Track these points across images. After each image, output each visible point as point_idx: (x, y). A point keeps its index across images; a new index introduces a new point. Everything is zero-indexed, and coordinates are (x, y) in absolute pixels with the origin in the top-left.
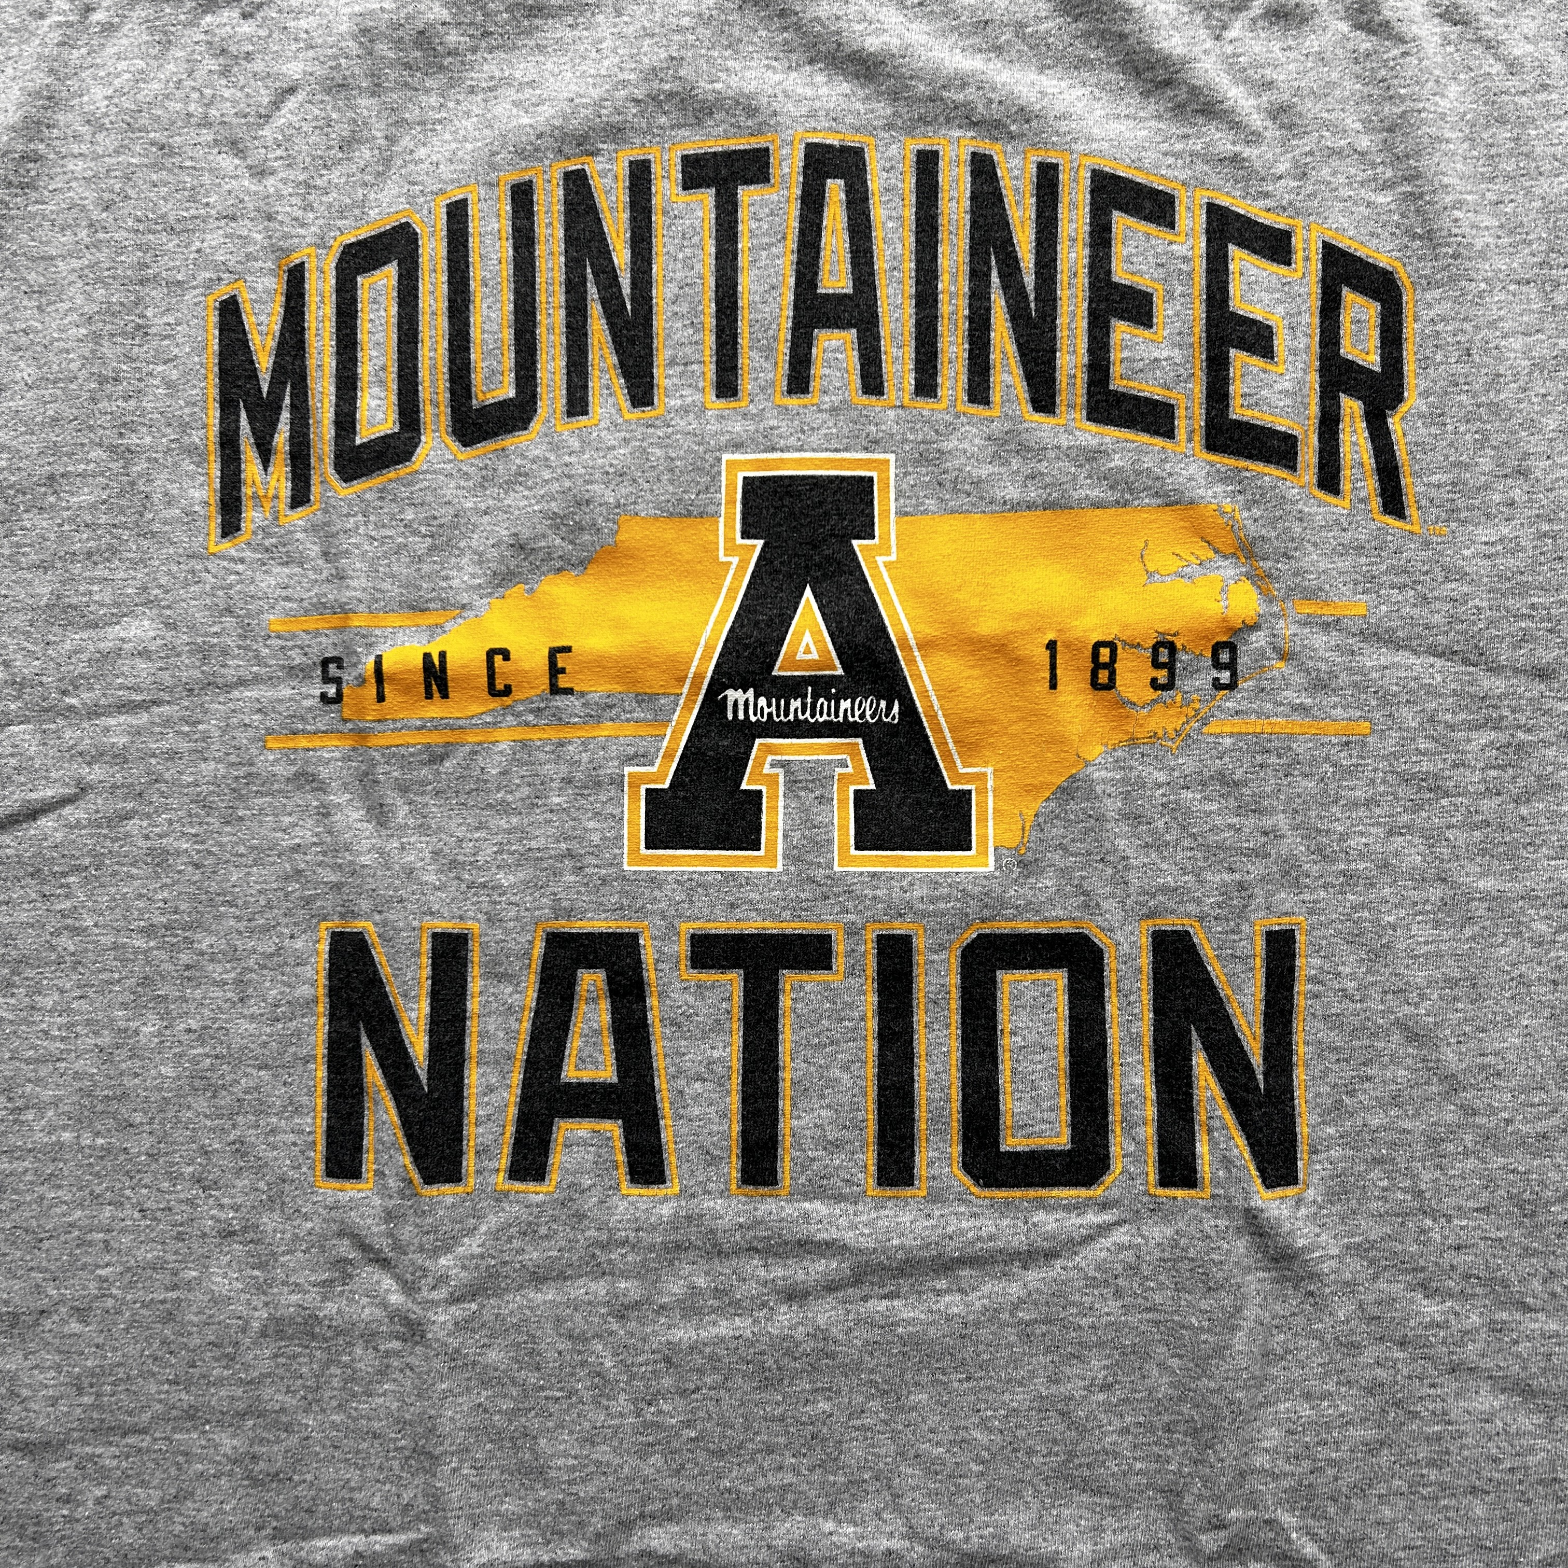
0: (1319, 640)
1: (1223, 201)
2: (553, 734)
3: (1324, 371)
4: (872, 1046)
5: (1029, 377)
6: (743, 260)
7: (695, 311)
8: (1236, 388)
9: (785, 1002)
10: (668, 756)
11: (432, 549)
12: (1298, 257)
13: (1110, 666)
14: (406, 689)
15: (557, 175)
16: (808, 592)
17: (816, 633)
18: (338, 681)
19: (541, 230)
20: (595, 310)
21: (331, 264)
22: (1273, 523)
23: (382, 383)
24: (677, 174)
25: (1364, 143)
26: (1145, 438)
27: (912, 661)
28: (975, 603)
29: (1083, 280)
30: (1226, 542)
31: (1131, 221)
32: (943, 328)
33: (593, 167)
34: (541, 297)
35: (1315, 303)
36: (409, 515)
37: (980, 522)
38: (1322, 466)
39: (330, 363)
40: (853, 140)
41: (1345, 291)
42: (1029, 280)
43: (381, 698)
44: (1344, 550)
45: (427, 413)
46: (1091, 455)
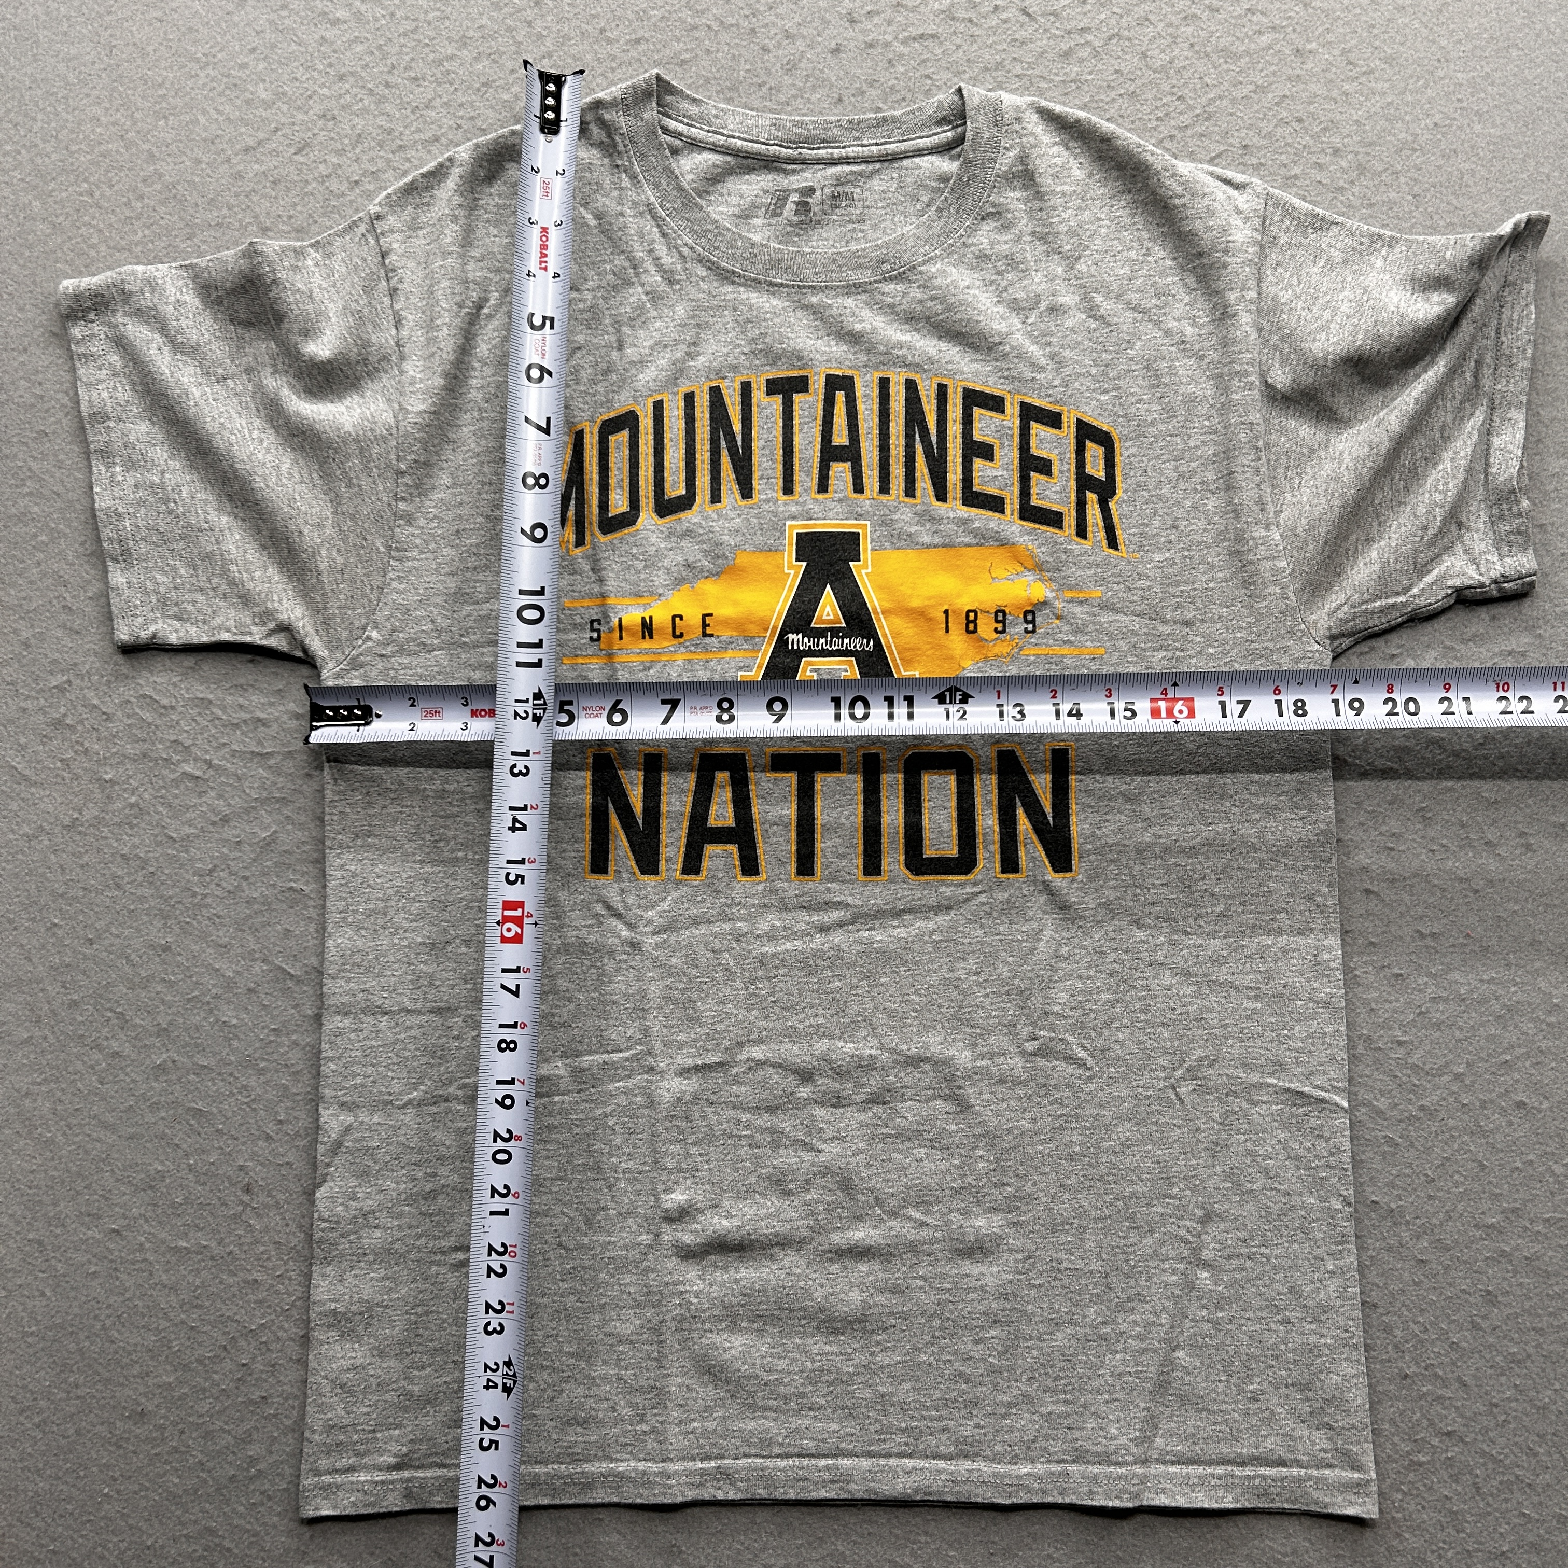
0: (1078, 610)
1: (1028, 400)
2: (703, 657)
3: (1078, 480)
4: (861, 808)
5: (934, 485)
6: (796, 429)
7: (772, 454)
8: (1034, 490)
9: (818, 787)
10: (760, 667)
11: (646, 567)
12: (1065, 425)
13: (975, 621)
14: (633, 634)
15: (706, 389)
16: (828, 587)
17: (832, 606)
18: (598, 631)
19: (698, 415)
20: (724, 453)
21: (596, 430)
22: (1051, 555)
23: (621, 487)
24: (764, 388)
25: (1094, 371)
26: (990, 513)
27: (879, 620)
28: (909, 592)
29: (959, 440)
30: (1029, 564)
31: (983, 411)
32: (892, 461)
33: (723, 385)
34: (698, 447)
35: (1073, 447)
36: (634, 551)
37: (911, 554)
38: (1078, 525)
39: (596, 477)
40: (848, 373)
41: (1087, 442)
42: (934, 439)
43: (621, 638)
44: (1089, 566)
45: (643, 502)
46: (964, 522)
